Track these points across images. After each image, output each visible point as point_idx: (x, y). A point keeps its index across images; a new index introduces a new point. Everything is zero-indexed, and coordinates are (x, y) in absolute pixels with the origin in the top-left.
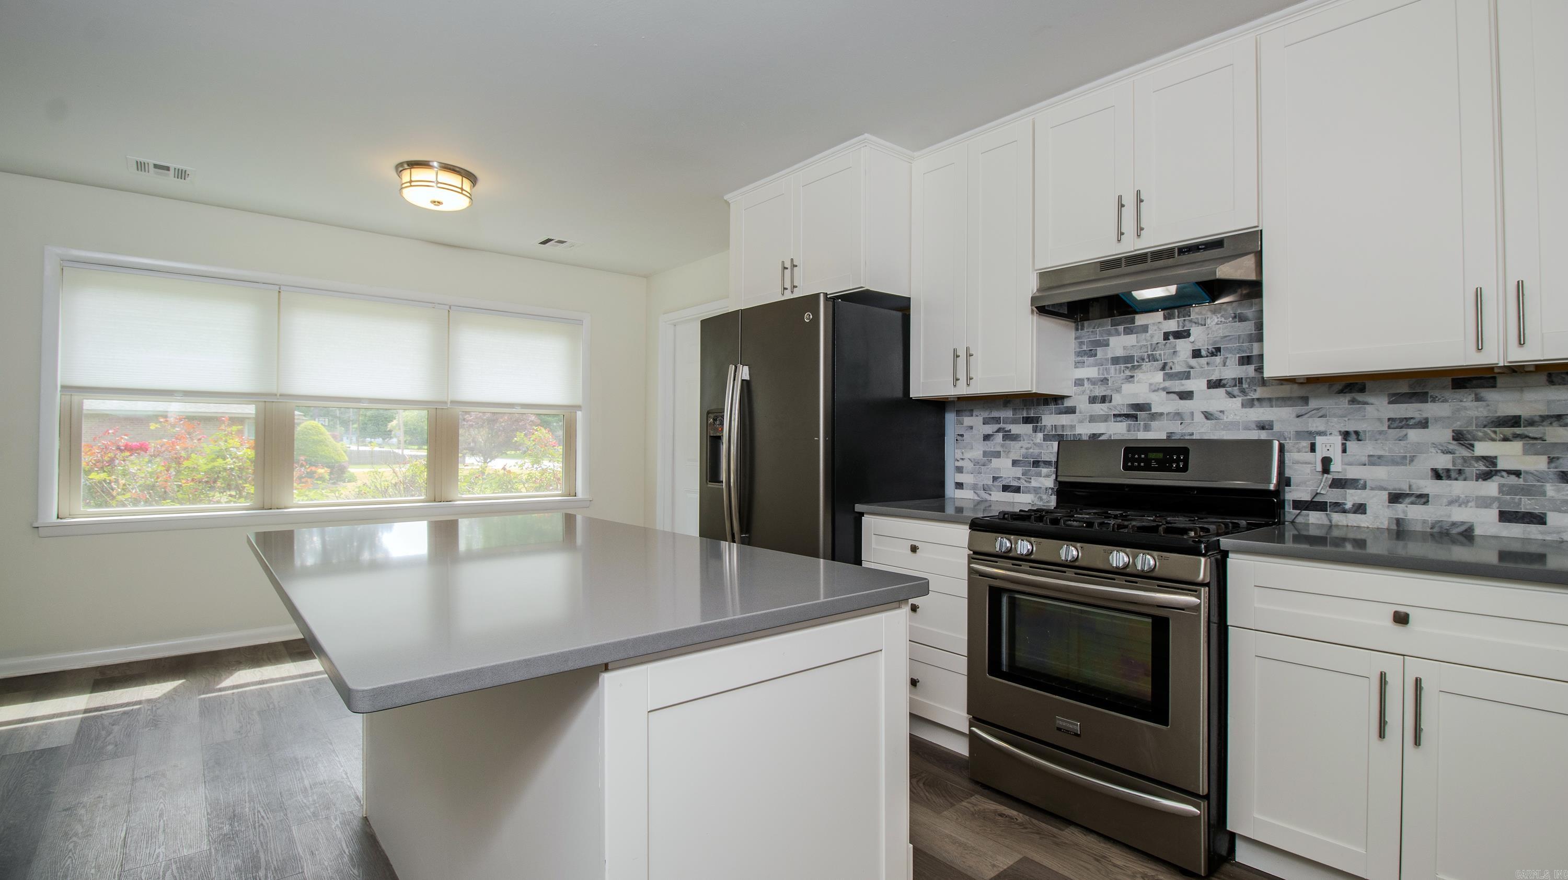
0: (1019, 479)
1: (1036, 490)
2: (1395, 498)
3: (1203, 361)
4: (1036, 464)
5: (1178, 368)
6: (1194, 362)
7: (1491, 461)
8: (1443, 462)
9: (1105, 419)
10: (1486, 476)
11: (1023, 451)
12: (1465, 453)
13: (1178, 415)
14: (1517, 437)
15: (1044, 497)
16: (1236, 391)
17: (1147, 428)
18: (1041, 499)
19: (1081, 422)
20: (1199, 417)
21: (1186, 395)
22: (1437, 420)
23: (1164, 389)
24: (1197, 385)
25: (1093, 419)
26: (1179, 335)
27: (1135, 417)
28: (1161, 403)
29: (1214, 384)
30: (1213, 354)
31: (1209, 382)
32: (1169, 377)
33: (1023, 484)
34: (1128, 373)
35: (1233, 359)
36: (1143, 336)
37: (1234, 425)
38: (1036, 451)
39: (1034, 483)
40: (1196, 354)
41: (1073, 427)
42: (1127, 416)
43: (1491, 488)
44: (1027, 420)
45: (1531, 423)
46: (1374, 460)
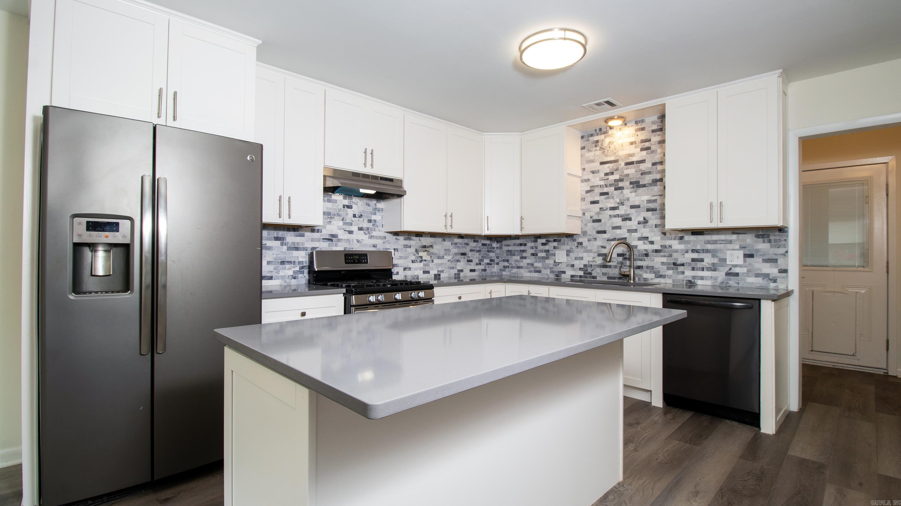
0: (272, 272)
1: (283, 277)
2: (405, 269)
3: (357, 219)
4: (283, 263)
5: (348, 221)
6: (354, 219)
7: (421, 257)
8: (413, 258)
9: (318, 240)
10: (421, 261)
11: (275, 256)
12: (417, 255)
13: (348, 240)
14: (426, 251)
15: (288, 280)
16: (366, 232)
17: (336, 245)
18: (286, 282)
19: (307, 241)
20: (355, 242)
21: (351, 232)
22: (413, 245)
23: (343, 229)
24: (354, 228)
25: (313, 240)
26: (350, 207)
27: (331, 240)
28: (342, 235)
29: (360, 229)
30: (360, 217)
31: (359, 227)
32: (345, 224)
33: (274, 274)
34: (329, 220)
35: (366, 221)
36: (335, 204)
37: (366, 245)
38: (283, 256)
39: (282, 273)
40: (354, 216)
41: (303, 244)
42: (328, 239)
43: (421, 265)
44: (277, 239)
45: (428, 247)
46: (401, 258)
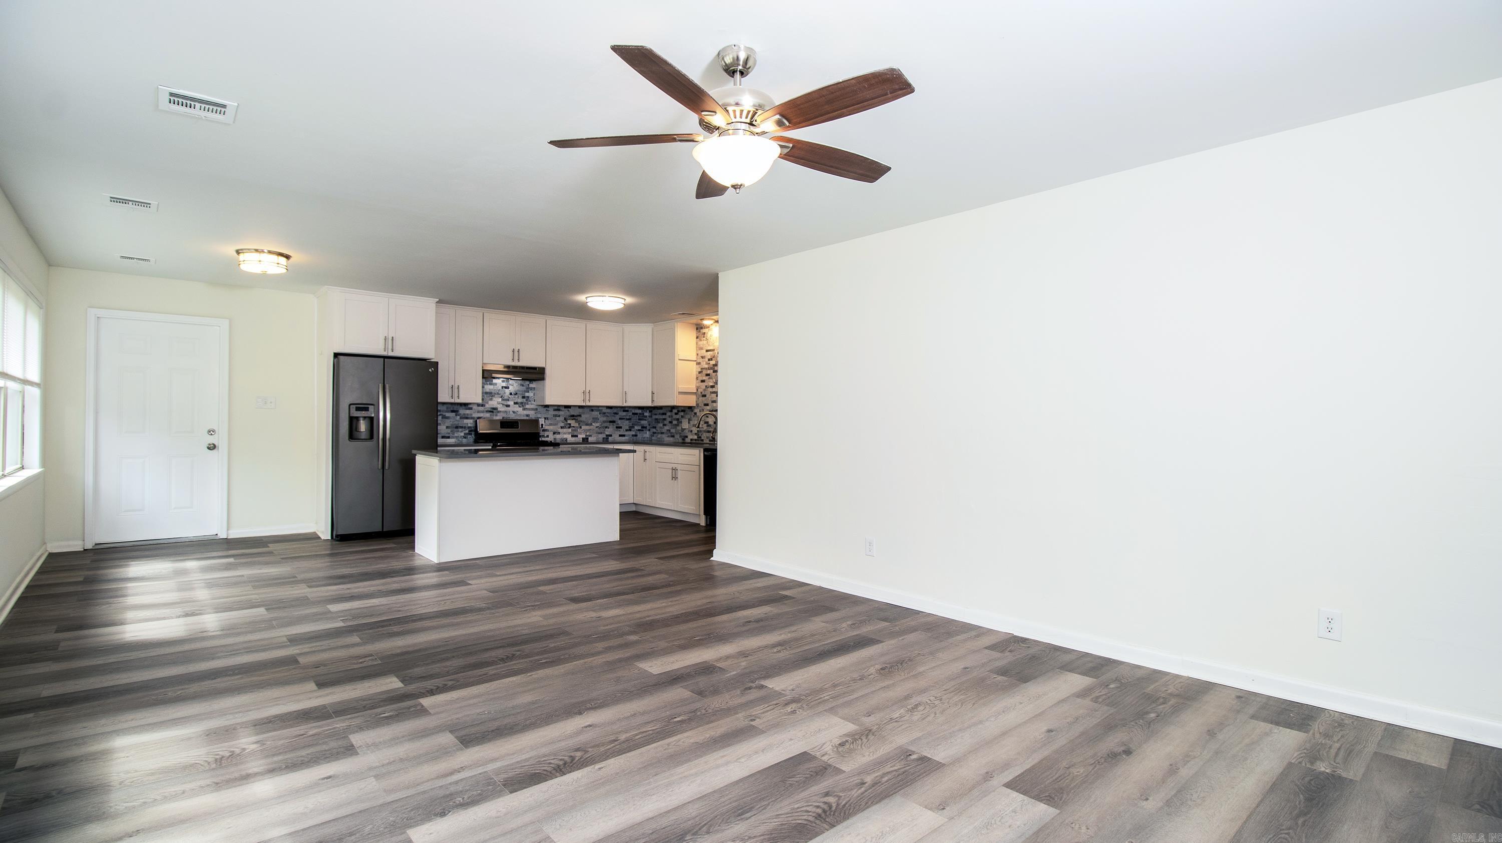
0: (449, 433)
1: (457, 437)
2: (554, 433)
3: (513, 396)
4: (457, 427)
5: (506, 398)
6: (510, 396)
7: (570, 424)
8: (562, 425)
9: (483, 412)
10: (569, 428)
11: (451, 423)
12: (566, 423)
13: (506, 412)
14: (574, 419)
15: (460, 439)
16: (521, 405)
17: (496, 415)
18: (459, 440)
19: (474, 413)
20: (511, 413)
21: (508, 406)
22: (562, 415)
23: (502, 404)
24: (511, 403)
25: (479, 412)
26: (506, 388)
27: (492, 412)
28: (501, 408)
29: (515, 403)
30: (515, 395)
31: (514, 403)
32: (503, 400)
33: (451, 435)
34: (490, 397)
35: (521, 397)
36: (495, 386)
37: (520, 415)
38: (456, 423)
39: (456, 435)
40: (511, 394)
41: (472, 414)
42: (490, 411)
43: (570, 430)
44: (453, 411)
45: (576, 416)
46: (551, 425)
